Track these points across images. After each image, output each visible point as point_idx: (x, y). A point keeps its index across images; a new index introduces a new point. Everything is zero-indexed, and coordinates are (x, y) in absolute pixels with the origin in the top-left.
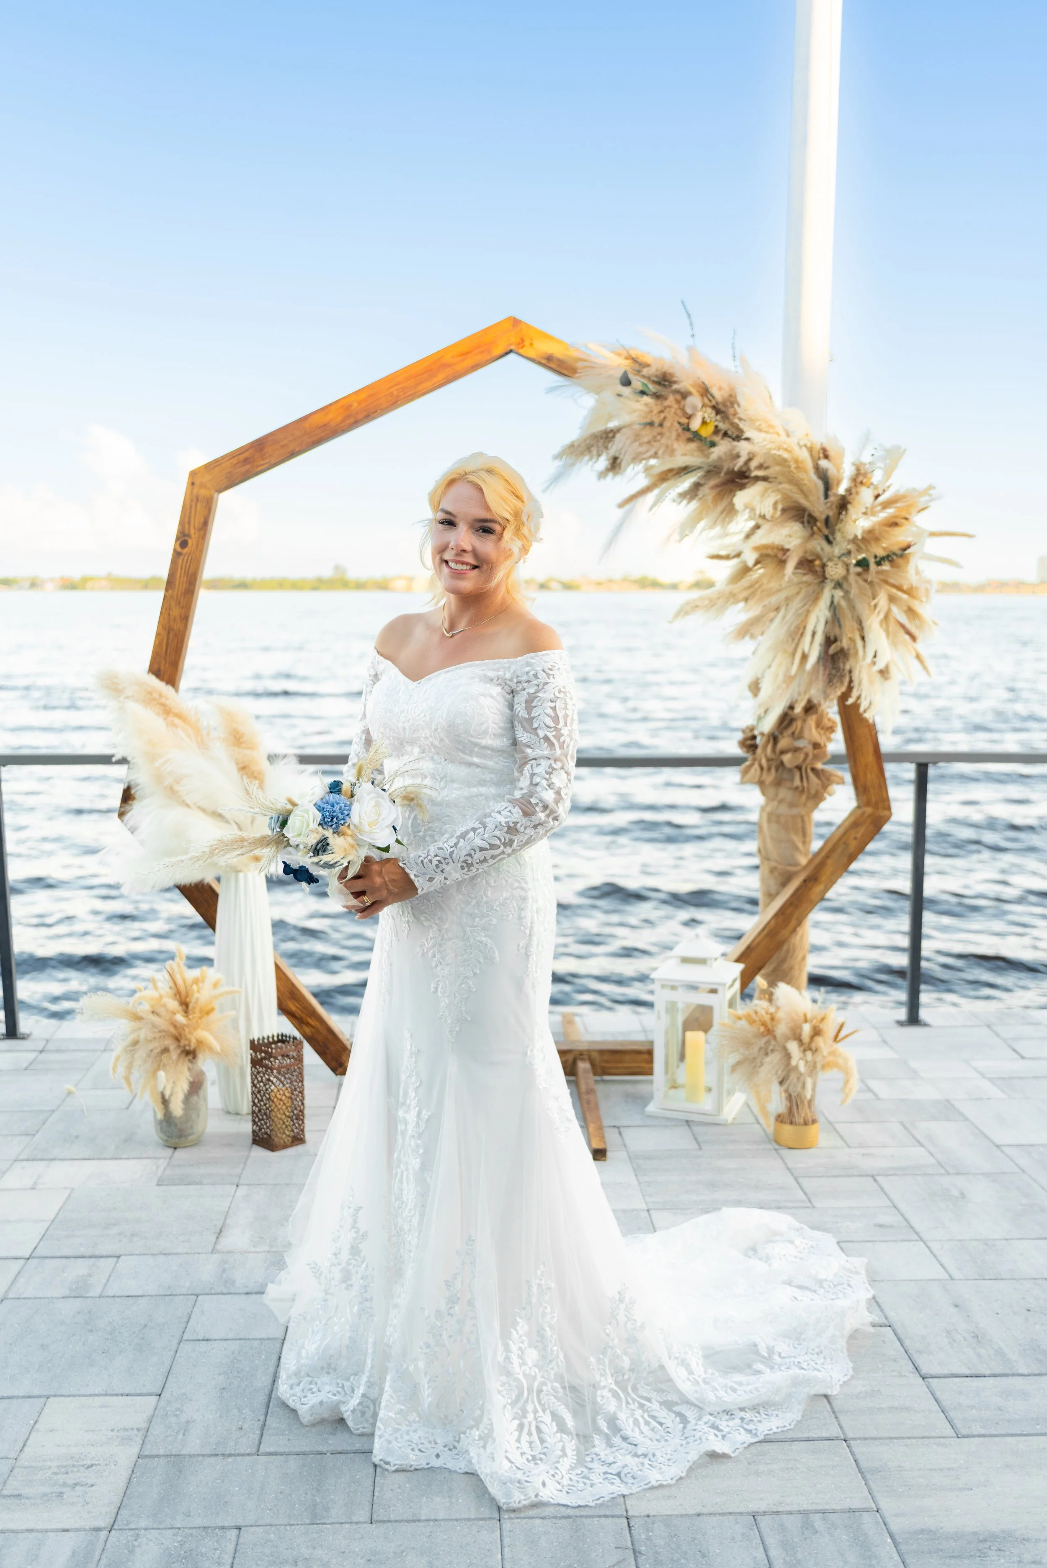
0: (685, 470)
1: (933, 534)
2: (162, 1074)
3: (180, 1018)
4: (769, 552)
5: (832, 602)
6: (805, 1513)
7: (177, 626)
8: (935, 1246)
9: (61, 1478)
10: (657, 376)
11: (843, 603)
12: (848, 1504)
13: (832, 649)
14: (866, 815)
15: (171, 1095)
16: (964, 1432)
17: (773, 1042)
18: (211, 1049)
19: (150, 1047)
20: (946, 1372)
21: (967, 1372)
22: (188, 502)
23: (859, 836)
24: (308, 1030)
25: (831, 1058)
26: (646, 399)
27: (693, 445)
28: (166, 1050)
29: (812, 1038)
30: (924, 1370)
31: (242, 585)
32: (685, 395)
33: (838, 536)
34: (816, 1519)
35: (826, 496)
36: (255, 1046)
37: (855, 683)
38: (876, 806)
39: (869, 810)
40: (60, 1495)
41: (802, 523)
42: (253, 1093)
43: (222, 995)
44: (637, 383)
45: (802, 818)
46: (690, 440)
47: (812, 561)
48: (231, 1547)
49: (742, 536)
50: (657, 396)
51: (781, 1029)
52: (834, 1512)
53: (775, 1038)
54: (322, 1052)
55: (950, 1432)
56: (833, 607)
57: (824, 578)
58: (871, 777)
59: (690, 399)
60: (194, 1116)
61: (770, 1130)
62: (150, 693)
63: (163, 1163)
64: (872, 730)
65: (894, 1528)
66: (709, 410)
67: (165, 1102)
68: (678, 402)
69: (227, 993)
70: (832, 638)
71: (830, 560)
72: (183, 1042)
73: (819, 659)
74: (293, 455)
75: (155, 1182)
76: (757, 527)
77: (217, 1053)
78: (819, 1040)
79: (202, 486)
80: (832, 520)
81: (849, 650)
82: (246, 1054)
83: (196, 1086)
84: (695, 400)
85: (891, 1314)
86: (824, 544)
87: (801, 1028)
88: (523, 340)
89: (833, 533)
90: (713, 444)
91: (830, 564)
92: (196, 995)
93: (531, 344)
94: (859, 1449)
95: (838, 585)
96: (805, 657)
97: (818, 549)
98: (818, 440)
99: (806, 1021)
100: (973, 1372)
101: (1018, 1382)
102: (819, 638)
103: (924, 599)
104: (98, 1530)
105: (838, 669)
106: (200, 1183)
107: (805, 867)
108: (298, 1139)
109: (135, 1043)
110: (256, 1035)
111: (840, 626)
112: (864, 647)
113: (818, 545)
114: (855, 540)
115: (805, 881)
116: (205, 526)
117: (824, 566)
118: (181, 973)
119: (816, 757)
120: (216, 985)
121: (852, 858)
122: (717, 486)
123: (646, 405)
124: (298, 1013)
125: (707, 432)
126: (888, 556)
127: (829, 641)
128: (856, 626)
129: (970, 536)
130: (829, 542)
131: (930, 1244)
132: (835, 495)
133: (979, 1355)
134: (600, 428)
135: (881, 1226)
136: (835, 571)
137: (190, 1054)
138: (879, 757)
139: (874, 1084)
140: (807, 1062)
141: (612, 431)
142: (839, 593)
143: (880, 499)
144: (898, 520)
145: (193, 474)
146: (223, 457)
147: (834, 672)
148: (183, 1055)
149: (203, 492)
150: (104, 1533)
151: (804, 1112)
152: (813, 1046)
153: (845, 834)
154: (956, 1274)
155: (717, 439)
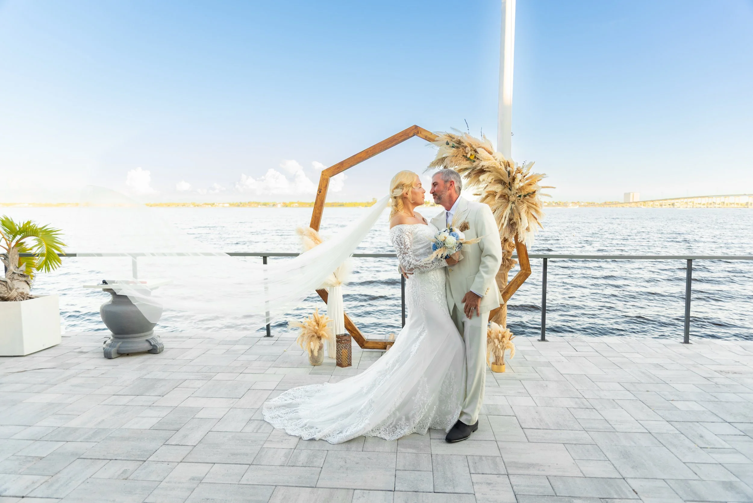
0: (466, 169)
1: (543, 187)
2: (312, 343)
3: (316, 327)
4: (491, 193)
5: (511, 208)
6: (481, 456)
7: (317, 215)
8: (534, 398)
9: (282, 438)
10: (457, 141)
11: (515, 208)
12: (493, 455)
13: (511, 222)
14: (523, 273)
15: (314, 349)
16: (531, 441)
17: (490, 340)
18: (325, 336)
19: (309, 335)
20: (529, 427)
21: (535, 428)
22: (321, 180)
23: (521, 279)
24: (354, 335)
25: (507, 345)
26: (454, 149)
27: (468, 162)
28: (313, 336)
29: (502, 338)
30: (523, 426)
31: (342, 205)
32: (466, 147)
33: (513, 188)
34: (484, 458)
35: (509, 177)
36: (338, 337)
37: (519, 233)
38: (526, 270)
39: (524, 271)
40: (282, 441)
41: (502, 184)
42: (337, 350)
43: (328, 321)
44: (451, 144)
45: (504, 274)
46: (467, 160)
47: (505, 196)
48: (326, 454)
49: (484, 188)
50: (457, 147)
51: (493, 336)
52: (489, 456)
53: (491, 338)
54: (358, 342)
55: (526, 441)
56: (511, 209)
57: (509, 201)
58: (525, 261)
59: (467, 148)
60: (320, 356)
61: (490, 367)
62: (311, 233)
63: (311, 369)
64: (525, 247)
65: (505, 460)
66: (473, 151)
67: (312, 352)
68: (463, 149)
69: (329, 321)
70: (511, 219)
71: (510, 195)
72: (317, 334)
73: (507, 225)
74: (351, 166)
75: (308, 373)
76: (487, 186)
77: (327, 338)
78: (504, 339)
79: (326, 175)
80: (511, 183)
81: (516, 222)
82: (335, 339)
83: (321, 348)
84: (469, 148)
85: (516, 413)
86: (509, 190)
87: (498, 335)
88: (418, 132)
89: (511, 187)
90: (474, 161)
91: (511, 196)
92: (321, 321)
93: (421, 133)
94: (499, 443)
95: (513, 203)
96: (503, 224)
97: (507, 192)
98: (506, 159)
99: (500, 333)
100: (537, 428)
101: (550, 431)
102: (507, 219)
103: (540, 207)
104: (292, 449)
105: (513, 228)
106: (321, 374)
107: (504, 289)
108: (350, 365)
109: (304, 334)
110: (338, 334)
111: (513, 215)
112: (521, 221)
113: (507, 191)
114: (517, 190)
115: (504, 293)
116: (326, 187)
117: (509, 197)
118: (317, 315)
119: (508, 255)
120: (327, 319)
121: (519, 286)
122: (475, 174)
123: (454, 150)
124: (351, 329)
125: (472, 158)
126: (528, 194)
127: (510, 220)
128: (518, 215)
129: (554, 188)
130: (510, 190)
131: (533, 397)
132: (511, 176)
133: (540, 424)
134: (440, 157)
135: (519, 392)
136: (512, 198)
137: (319, 338)
138: (527, 256)
139: (526, 356)
140: (500, 345)
141: (444, 157)
142: (513, 205)
143: (526, 177)
144: (532, 183)
145: (323, 172)
146: (331, 167)
147: (512, 229)
148: (317, 338)
149: (326, 177)
150: (293, 450)
151: (501, 361)
152: (502, 341)
153: (516, 279)
154: (539, 405)
155: (475, 160)
